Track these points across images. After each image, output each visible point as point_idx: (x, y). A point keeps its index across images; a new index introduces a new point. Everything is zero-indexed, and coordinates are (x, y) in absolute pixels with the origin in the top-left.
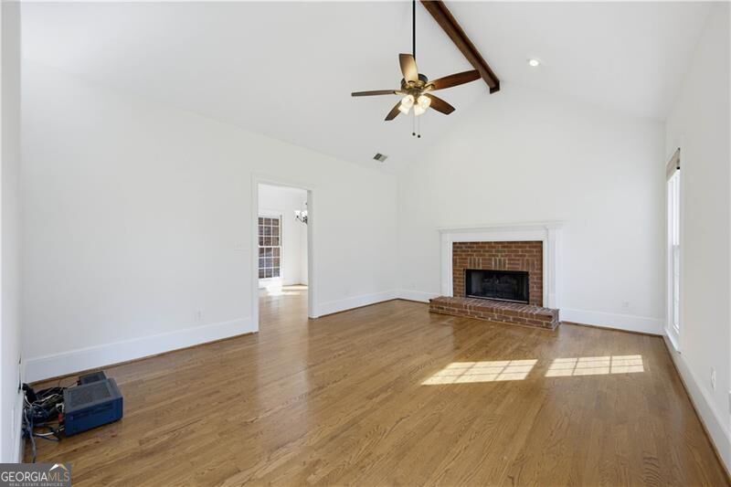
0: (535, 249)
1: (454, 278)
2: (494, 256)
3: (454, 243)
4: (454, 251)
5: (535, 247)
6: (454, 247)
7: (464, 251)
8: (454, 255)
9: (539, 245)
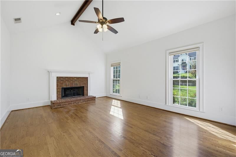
0: (85, 80)
1: (57, 92)
2: (74, 82)
3: (57, 77)
4: (57, 80)
5: (86, 79)
6: (57, 79)
7: (62, 80)
8: (57, 82)
9: (87, 78)
